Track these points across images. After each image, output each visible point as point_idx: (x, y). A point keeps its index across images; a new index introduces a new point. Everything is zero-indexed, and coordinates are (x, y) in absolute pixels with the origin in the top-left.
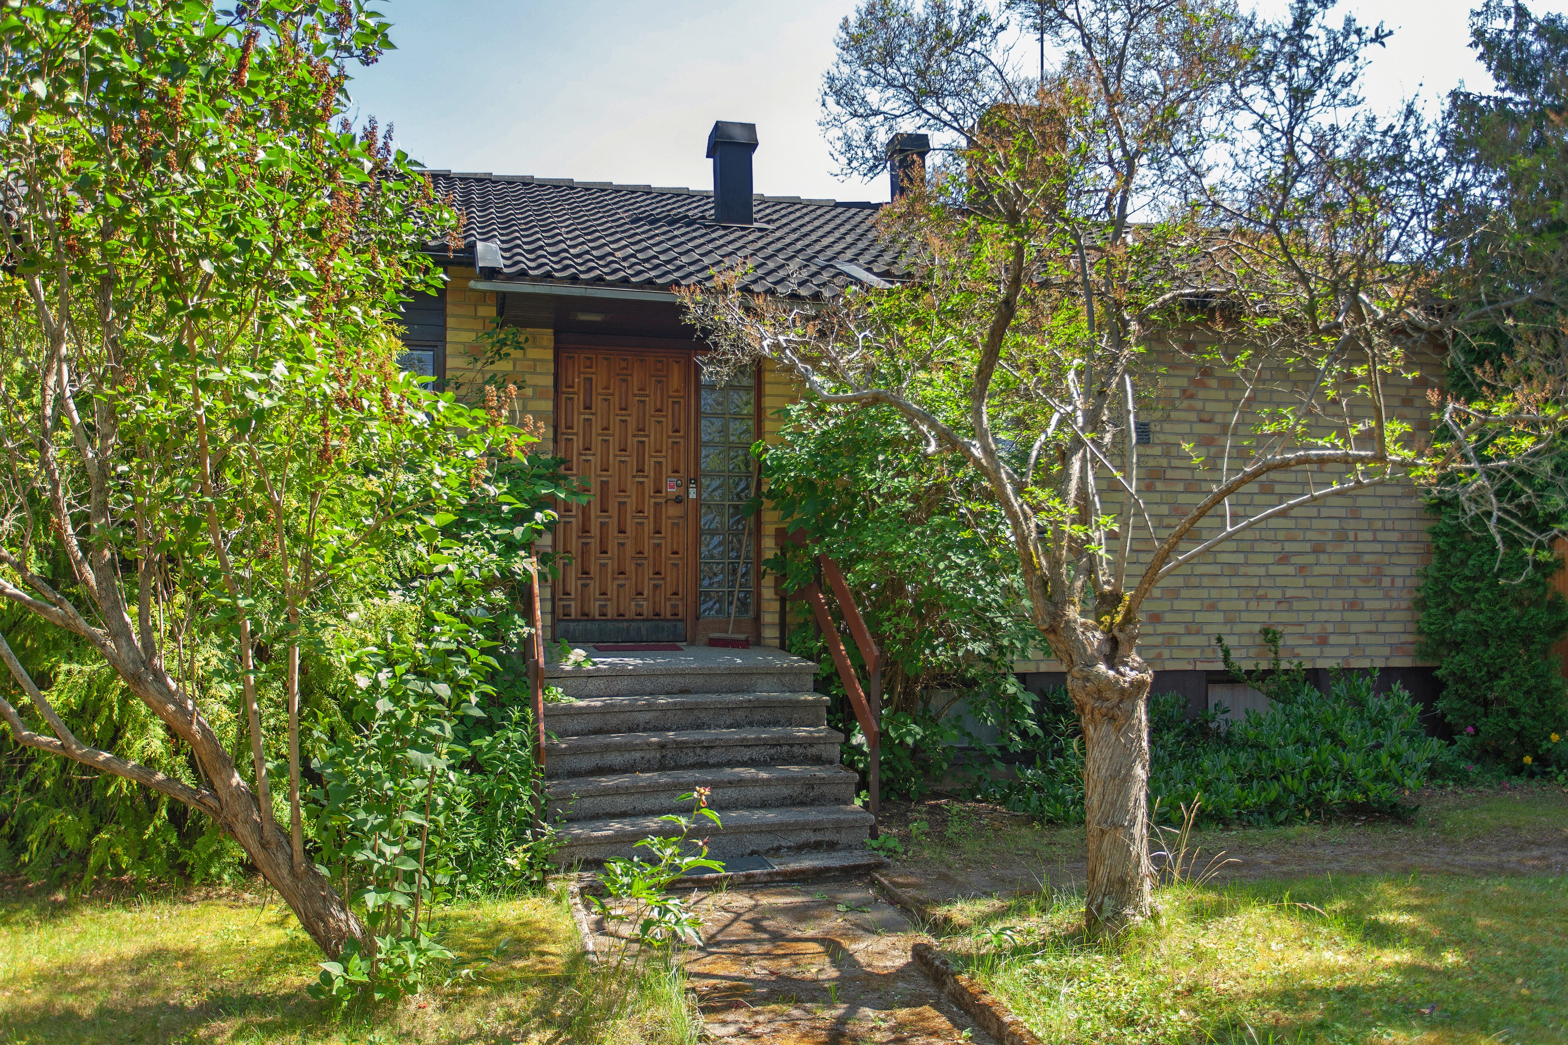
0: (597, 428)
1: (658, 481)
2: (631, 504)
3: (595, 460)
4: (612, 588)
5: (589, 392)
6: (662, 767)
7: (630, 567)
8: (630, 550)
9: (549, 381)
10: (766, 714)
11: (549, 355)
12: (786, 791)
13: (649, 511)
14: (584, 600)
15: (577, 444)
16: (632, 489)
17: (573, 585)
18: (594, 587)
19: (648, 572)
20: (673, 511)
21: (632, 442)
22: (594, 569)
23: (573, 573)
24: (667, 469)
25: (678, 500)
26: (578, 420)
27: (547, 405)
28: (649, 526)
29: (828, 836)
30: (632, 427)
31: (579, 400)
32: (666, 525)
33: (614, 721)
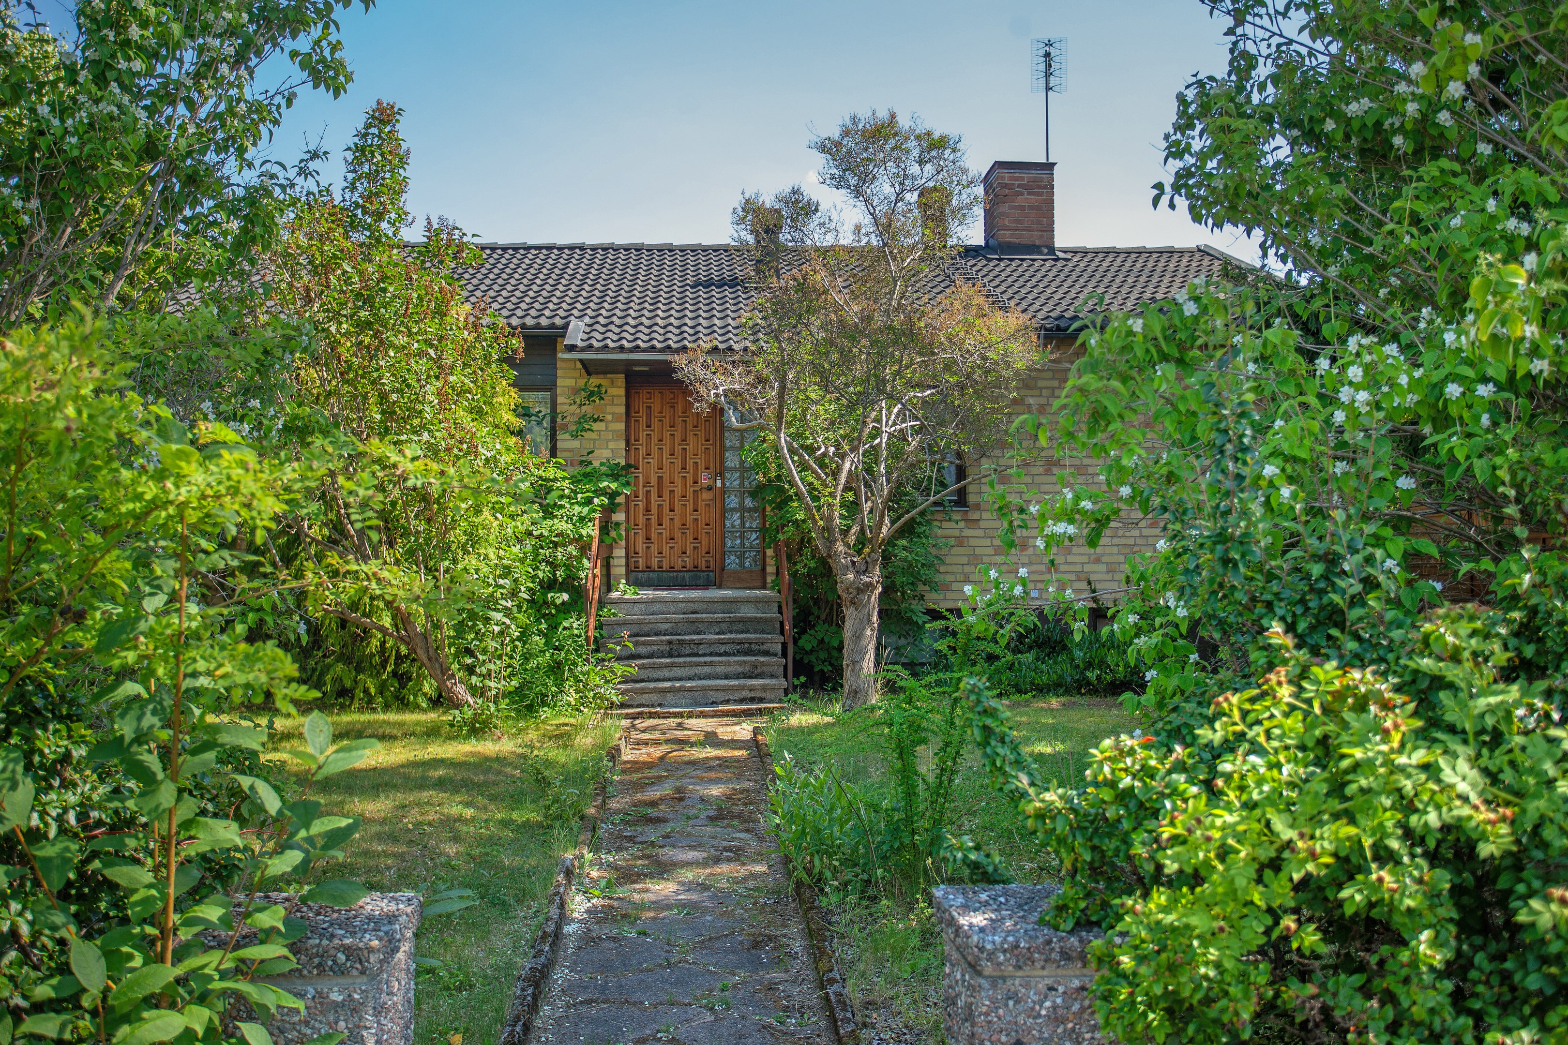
0: (654, 440)
1: (696, 475)
2: (678, 491)
3: (654, 462)
4: (666, 550)
5: (649, 416)
6: (671, 656)
7: (678, 535)
8: (677, 523)
9: (622, 410)
10: (740, 626)
11: (622, 392)
12: (740, 669)
13: (690, 496)
14: (648, 557)
15: (642, 452)
16: (678, 482)
17: (641, 547)
18: (654, 549)
19: (690, 538)
20: (706, 495)
21: (678, 449)
22: (654, 536)
23: (640, 539)
24: (701, 467)
25: (710, 488)
26: (643, 435)
27: (621, 426)
28: (690, 507)
29: (758, 694)
30: (677, 440)
31: (643, 421)
32: (701, 506)
33: (646, 628)
